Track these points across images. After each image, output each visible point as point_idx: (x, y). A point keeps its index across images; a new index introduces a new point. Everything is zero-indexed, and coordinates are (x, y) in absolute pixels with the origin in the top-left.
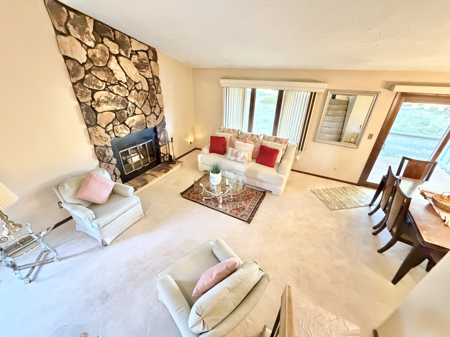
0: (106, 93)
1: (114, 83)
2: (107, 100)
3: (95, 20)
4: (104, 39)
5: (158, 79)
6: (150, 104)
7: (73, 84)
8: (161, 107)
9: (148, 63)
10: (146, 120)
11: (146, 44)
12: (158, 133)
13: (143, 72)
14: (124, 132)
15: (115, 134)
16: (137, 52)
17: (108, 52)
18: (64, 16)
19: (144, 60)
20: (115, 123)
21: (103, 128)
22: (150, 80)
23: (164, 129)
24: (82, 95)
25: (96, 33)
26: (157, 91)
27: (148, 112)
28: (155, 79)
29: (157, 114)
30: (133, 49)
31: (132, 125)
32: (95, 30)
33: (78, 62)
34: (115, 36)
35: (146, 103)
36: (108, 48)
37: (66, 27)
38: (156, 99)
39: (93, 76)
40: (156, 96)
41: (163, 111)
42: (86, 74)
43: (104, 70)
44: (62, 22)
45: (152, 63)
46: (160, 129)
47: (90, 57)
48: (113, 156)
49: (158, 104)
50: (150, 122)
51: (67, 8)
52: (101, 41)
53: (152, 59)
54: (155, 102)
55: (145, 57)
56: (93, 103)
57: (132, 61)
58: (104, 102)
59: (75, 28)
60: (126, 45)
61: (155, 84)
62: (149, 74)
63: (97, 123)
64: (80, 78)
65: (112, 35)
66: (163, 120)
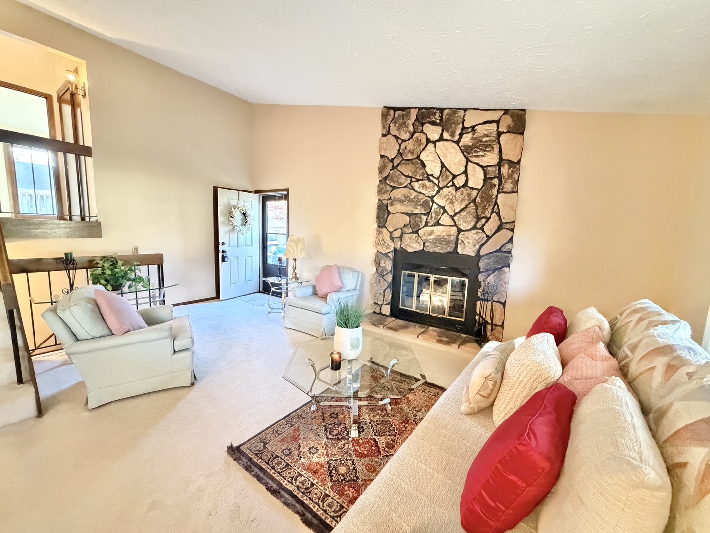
0: (406, 191)
1: (421, 178)
2: (403, 199)
3: (420, 109)
4: (424, 126)
5: (515, 165)
6: (477, 212)
7: (380, 181)
8: (504, 221)
9: (494, 140)
10: (457, 239)
11: (499, 109)
12: (481, 271)
13: (477, 156)
14: (412, 245)
15: (401, 244)
16: (473, 127)
17: (424, 141)
18: (390, 118)
19: (487, 136)
20: (406, 230)
21: (390, 232)
22: (489, 168)
23: (499, 267)
24: (380, 192)
25: (417, 123)
26: (503, 188)
27: (464, 224)
28: (507, 166)
29: (489, 234)
30: (466, 125)
31: (429, 239)
32: (416, 120)
33: (388, 158)
34: (441, 117)
35: (468, 209)
36: (427, 135)
37: (389, 127)
38: (493, 203)
39: (398, 172)
40: (494, 197)
41: (512, 230)
42: (391, 170)
43: (412, 163)
44: (387, 125)
45: (503, 138)
46: (487, 263)
47: (401, 151)
48: (391, 271)
49: (498, 214)
50: (467, 244)
51: (396, 109)
52: (420, 130)
53: (506, 131)
54: (490, 209)
55: (491, 131)
56: (389, 202)
57: (461, 144)
58: (401, 202)
59: (395, 126)
60: (454, 123)
61: (500, 176)
62: (490, 159)
63: (386, 225)
64: (385, 175)
65: (437, 117)
66: (501, 248)
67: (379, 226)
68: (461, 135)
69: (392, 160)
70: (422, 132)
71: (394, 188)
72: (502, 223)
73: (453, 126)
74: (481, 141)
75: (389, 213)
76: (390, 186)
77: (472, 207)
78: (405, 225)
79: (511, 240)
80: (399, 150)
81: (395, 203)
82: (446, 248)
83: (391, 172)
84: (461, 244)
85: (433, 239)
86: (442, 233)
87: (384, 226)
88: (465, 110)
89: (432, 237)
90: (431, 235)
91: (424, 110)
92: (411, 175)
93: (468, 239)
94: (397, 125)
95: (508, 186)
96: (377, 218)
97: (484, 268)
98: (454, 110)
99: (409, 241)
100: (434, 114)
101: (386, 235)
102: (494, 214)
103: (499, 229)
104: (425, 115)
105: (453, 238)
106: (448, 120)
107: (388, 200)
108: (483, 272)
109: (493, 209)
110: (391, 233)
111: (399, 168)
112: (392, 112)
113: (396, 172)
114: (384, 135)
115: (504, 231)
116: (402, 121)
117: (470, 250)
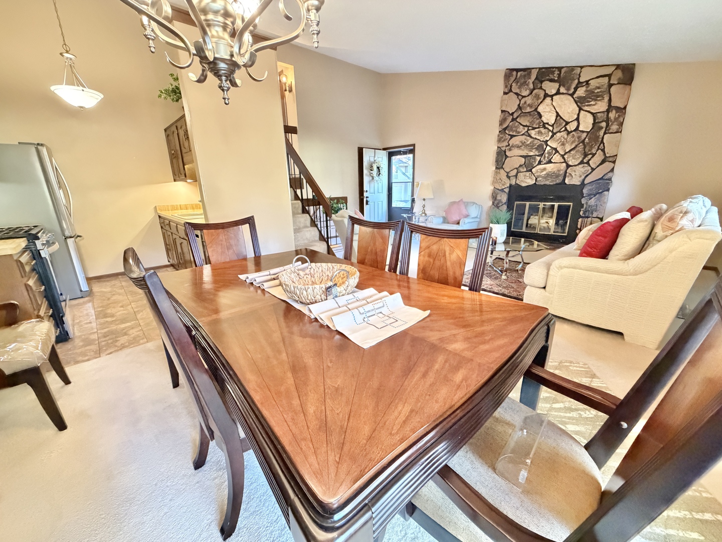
0: (523, 138)
1: (537, 126)
2: (521, 144)
3: (540, 69)
4: (543, 83)
5: (622, 110)
6: (584, 150)
7: (500, 132)
8: (607, 155)
9: (605, 91)
10: (566, 172)
11: (611, 65)
12: (584, 195)
13: (587, 105)
14: (526, 180)
15: (516, 181)
16: (587, 82)
17: (542, 96)
18: (512, 79)
19: (599, 88)
20: (521, 170)
21: (506, 172)
22: (598, 114)
23: (600, 191)
24: (500, 140)
25: (537, 81)
26: (610, 129)
27: (573, 160)
28: (614, 112)
29: (594, 166)
30: (582, 80)
31: (541, 174)
32: (537, 78)
33: (509, 112)
34: (559, 75)
35: (577, 149)
36: (545, 91)
37: (511, 86)
38: (600, 142)
39: (517, 123)
40: (601, 137)
41: (614, 162)
42: (511, 122)
43: (530, 115)
44: (509, 84)
45: (613, 89)
46: (590, 189)
47: (520, 105)
48: (505, 203)
49: (603, 151)
50: (574, 176)
51: (518, 70)
52: (539, 87)
53: (616, 83)
54: (596, 147)
55: (603, 84)
56: (507, 148)
57: (575, 96)
58: (518, 147)
59: (517, 85)
60: (571, 80)
61: (607, 120)
62: (600, 106)
63: (503, 167)
64: (505, 126)
65: (555, 75)
66: (603, 177)
67: (497, 168)
68: (576, 89)
69: (513, 114)
70: (541, 88)
71: (512, 136)
72: (606, 157)
73: (570, 81)
74: (594, 92)
75: (507, 157)
76: (509, 135)
77: (581, 146)
78: (521, 166)
79: (612, 170)
80: (519, 105)
81: (513, 148)
82: (556, 181)
83: (511, 124)
84: (568, 177)
85: (545, 175)
86: (552, 169)
87: (502, 168)
88: (582, 67)
89: (544, 173)
90: (543, 172)
91: (544, 70)
92: (528, 124)
93: (575, 171)
94: (519, 84)
95: (614, 127)
96: (496, 162)
97: (587, 194)
98: (572, 69)
99: (523, 177)
100: (553, 73)
101: (503, 174)
102: (600, 151)
103: (603, 162)
104: (545, 74)
105: (562, 172)
106: (565, 77)
107: (506, 146)
108: (586, 196)
109: (599, 147)
110: (508, 173)
111: (518, 120)
112: (515, 73)
113: (515, 123)
114: (505, 93)
115: (607, 163)
116: (523, 80)
117: (577, 180)
